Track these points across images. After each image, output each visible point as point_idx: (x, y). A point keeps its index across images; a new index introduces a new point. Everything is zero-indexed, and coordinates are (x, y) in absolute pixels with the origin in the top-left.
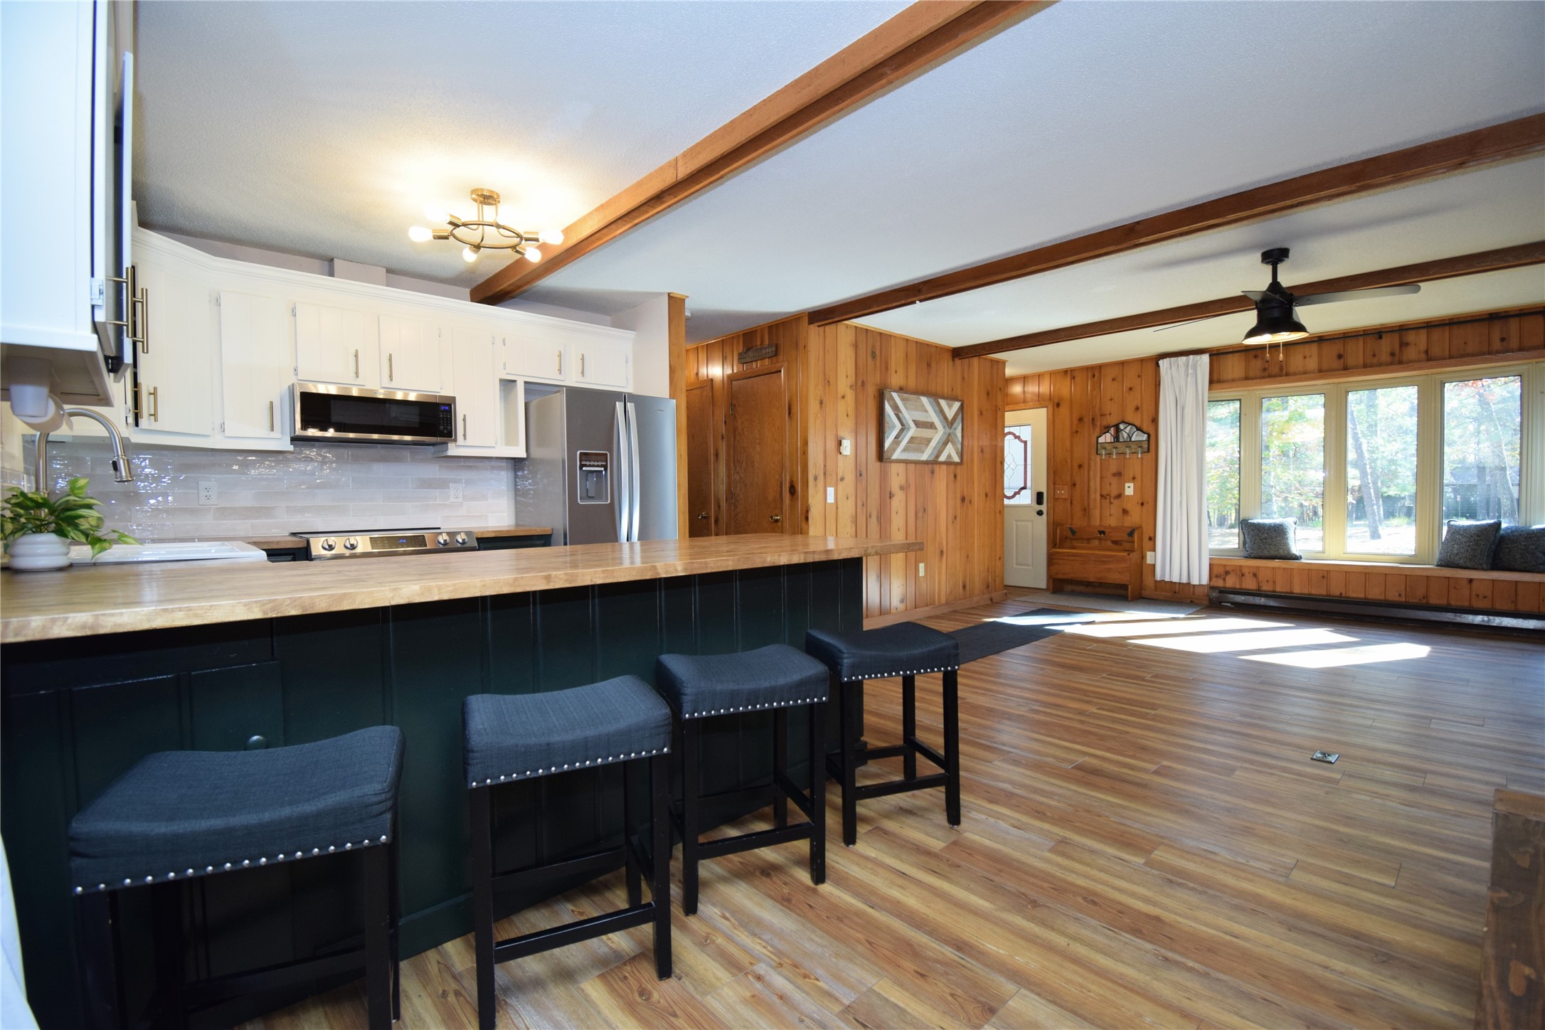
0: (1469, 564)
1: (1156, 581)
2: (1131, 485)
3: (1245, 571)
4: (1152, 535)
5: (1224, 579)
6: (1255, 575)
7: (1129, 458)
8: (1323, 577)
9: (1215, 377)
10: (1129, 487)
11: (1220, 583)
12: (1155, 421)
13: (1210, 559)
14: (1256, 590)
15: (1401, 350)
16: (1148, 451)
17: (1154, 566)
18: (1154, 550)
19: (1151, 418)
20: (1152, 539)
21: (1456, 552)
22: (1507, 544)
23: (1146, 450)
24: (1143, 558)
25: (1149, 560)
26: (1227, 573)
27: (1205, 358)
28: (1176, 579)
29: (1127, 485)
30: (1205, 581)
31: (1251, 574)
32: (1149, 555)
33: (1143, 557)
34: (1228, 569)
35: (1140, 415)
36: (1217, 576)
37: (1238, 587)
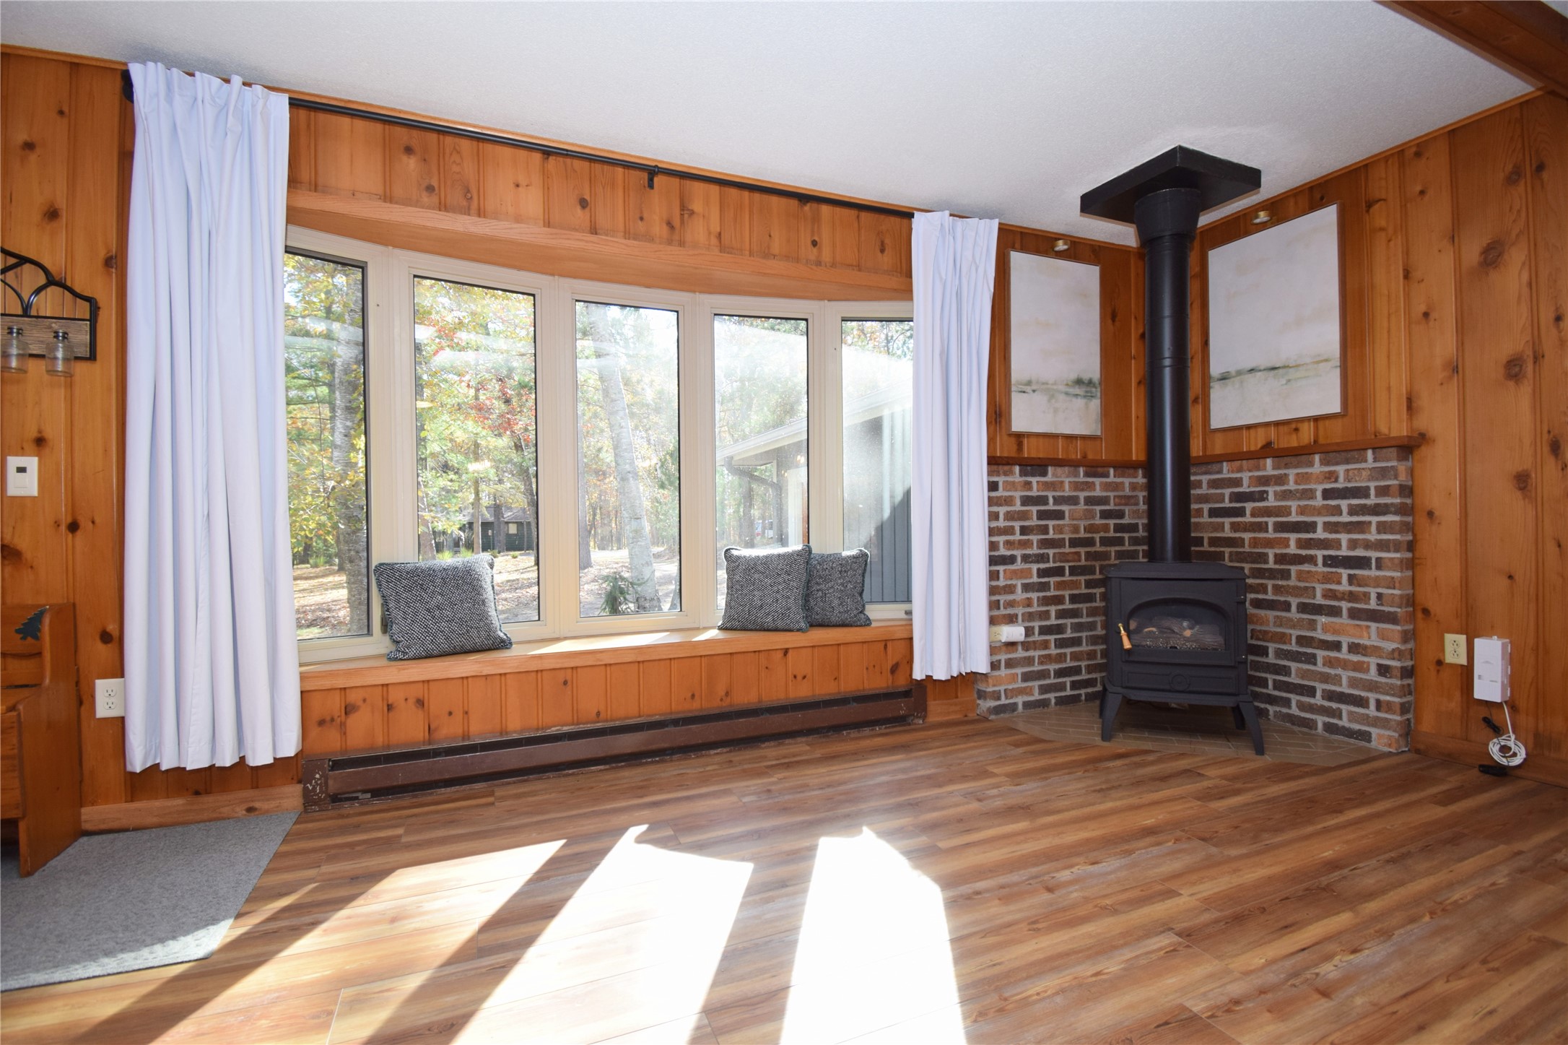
0: (780, 624)
1: (133, 774)
2: (32, 463)
3: (396, 696)
4: (112, 628)
5: (343, 725)
6: (420, 703)
7: (21, 370)
8: (565, 683)
9: (305, 175)
10: (21, 470)
11: (331, 742)
12: (116, 263)
13: (303, 677)
14: (424, 744)
15: (682, 222)
16: (92, 357)
17: (122, 720)
18: (118, 670)
19: (102, 254)
20: (114, 639)
21: (759, 603)
22: (817, 583)
23: (85, 352)
24: (81, 703)
25: (105, 707)
26: (349, 709)
27: (280, 105)
28: (196, 759)
29: (13, 462)
30: (289, 748)
31: (411, 701)
32: (104, 689)
33: (84, 698)
34: (353, 697)
35: (63, 236)
36: (321, 723)
37: (380, 740)
